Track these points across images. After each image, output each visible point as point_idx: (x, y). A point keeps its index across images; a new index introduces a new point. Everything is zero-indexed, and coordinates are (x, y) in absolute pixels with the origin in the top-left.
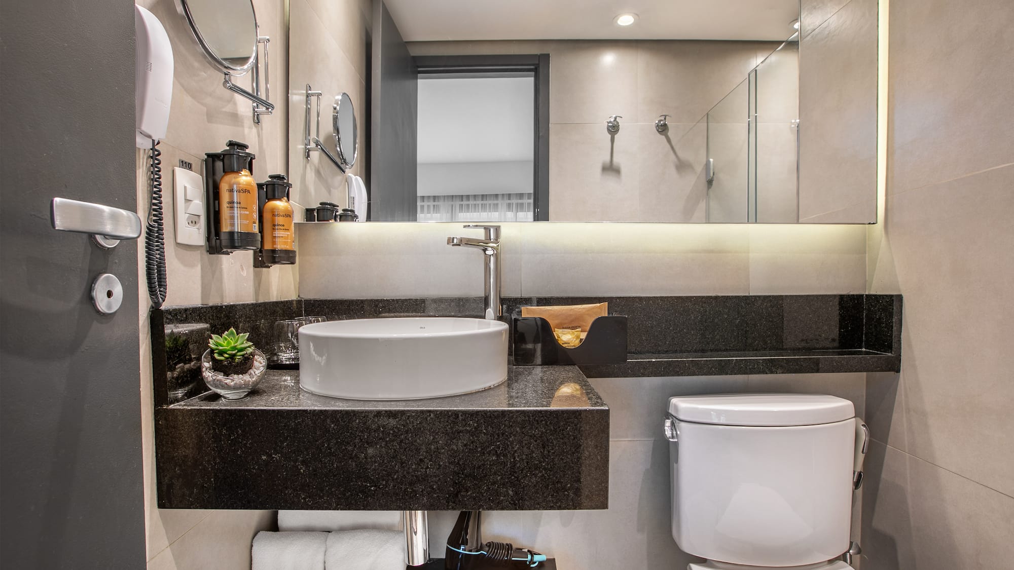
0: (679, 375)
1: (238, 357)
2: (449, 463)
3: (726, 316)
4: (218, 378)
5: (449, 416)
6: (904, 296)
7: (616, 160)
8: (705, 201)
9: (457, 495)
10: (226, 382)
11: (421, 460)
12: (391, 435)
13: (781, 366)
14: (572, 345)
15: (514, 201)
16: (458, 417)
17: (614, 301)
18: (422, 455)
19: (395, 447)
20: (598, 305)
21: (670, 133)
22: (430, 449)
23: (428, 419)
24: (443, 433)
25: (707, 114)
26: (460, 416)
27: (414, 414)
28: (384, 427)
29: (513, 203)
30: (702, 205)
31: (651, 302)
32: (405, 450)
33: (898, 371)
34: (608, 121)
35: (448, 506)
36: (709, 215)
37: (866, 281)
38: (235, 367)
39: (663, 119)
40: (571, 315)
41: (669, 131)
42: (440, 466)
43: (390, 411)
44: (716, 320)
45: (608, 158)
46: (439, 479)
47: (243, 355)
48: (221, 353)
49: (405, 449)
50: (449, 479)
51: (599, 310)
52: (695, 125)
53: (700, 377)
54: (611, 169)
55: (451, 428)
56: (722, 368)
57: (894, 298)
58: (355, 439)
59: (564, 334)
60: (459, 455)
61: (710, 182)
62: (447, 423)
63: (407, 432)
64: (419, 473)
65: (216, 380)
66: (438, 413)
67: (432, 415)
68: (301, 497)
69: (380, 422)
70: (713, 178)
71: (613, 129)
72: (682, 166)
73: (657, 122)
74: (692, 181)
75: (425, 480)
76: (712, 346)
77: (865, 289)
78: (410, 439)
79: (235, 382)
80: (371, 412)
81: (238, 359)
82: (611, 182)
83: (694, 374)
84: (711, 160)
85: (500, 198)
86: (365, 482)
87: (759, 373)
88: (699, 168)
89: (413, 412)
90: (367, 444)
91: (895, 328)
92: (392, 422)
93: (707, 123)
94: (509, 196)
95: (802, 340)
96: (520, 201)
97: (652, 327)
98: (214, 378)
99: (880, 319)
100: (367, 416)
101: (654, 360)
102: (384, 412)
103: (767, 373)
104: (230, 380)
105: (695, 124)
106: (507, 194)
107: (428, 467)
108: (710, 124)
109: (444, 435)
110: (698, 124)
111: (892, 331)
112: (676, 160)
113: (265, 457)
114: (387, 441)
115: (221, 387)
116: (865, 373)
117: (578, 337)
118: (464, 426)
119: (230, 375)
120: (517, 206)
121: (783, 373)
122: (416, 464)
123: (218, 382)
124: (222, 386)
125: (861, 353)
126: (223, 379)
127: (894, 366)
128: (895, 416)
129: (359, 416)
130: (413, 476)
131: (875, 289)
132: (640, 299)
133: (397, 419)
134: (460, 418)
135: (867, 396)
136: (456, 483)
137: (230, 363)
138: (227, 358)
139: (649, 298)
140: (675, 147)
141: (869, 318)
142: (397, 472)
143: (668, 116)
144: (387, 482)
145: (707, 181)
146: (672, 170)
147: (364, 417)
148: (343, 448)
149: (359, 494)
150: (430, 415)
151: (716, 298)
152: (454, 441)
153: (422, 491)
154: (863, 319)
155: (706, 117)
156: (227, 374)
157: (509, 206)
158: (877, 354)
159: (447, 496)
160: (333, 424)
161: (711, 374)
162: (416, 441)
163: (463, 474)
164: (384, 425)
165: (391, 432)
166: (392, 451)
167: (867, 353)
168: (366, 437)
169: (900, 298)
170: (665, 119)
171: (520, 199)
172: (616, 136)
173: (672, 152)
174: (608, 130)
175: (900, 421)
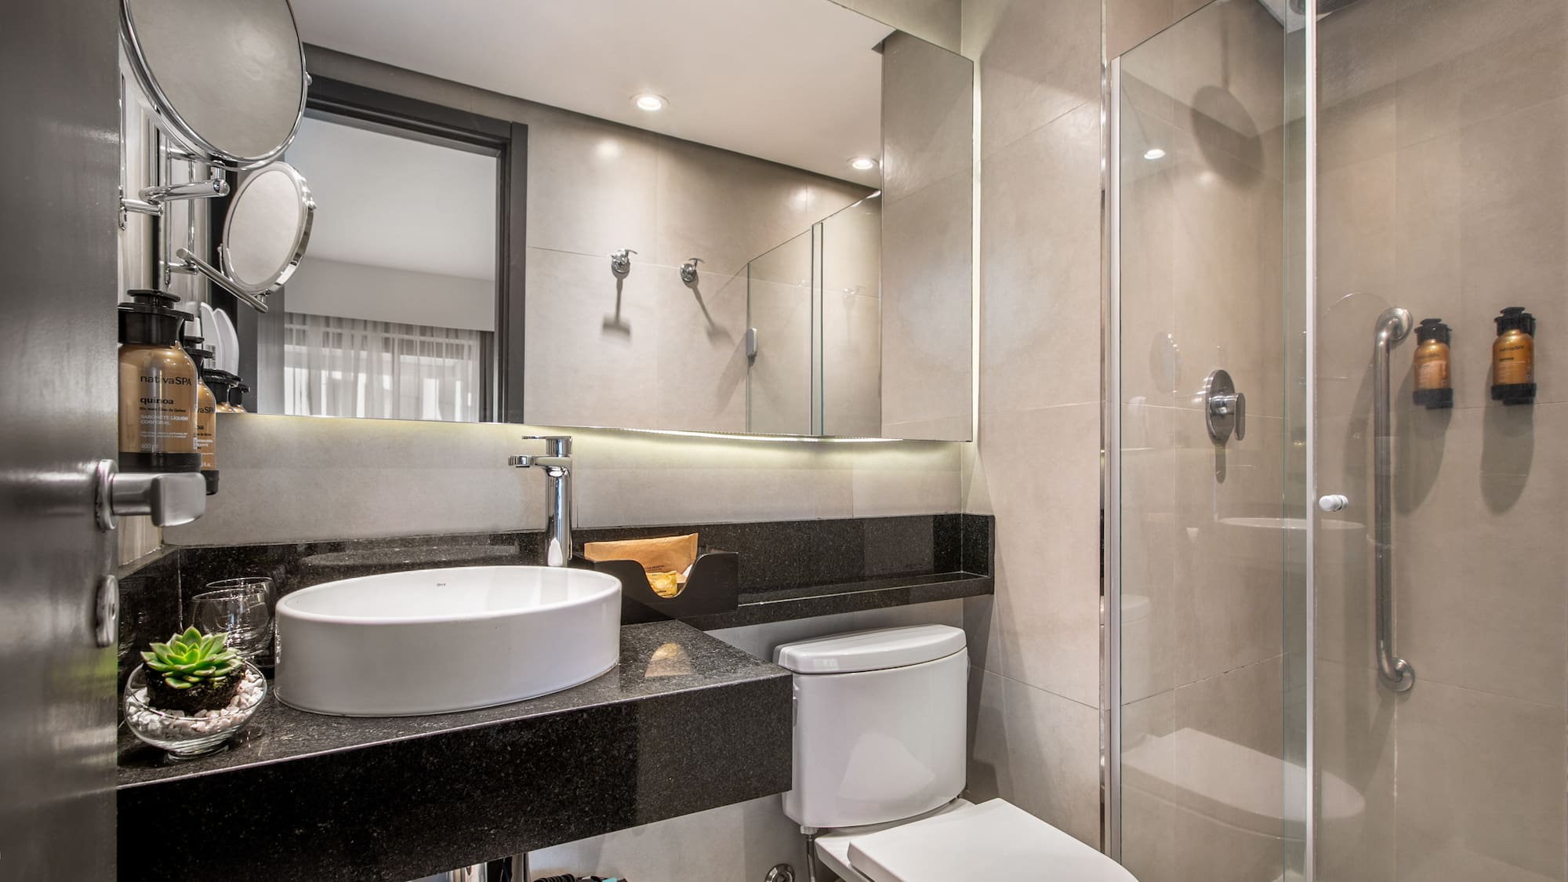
0: (790, 619)
1: (217, 679)
2: (608, 776)
3: (831, 543)
4: (178, 722)
5: (609, 713)
6: (996, 517)
7: (625, 315)
8: (745, 382)
9: (617, 813)
10: (194, 726)
11: (568, 781)
12: (524, 754)
13: (896, 598)
14: (670, 593)
15: (396, 336)
16: (621, 712)
17: (703, 529)
18: (570, 773)
19: (530, 771)
20: (687, 536)
21: (701, 286)
22: (582, 762)
23: (579, 721)
24: (600, 737)
25: (748, 264)
26: (623, 709)
27: (558, 719)
28: (513, 744)
29: (394, 339)
30: (742, 386)
31: (747, 529)
32: (545, 771)
33: (993, 593)
34: (614, 255)
35: (604, 828)
36: (750, 401)
37: (961, 499)
38: (212, 696)
39: (693, 264)
40: (652, 551)
41: (700, 283)
42: (594, 781)
43: (524, 721)
44: (821, 549)
45: (612, 312)
46: (594, 798)
47: (227, 674)
48: (180, 676)
49: (545, 769)
50: (606, 796)
51: (687, 544)
52: (733, 278)
53: (814, 618)
54: (616, 326)
55: (612, 728)
56: (837, 606)
57: (989, 520)
58: (468, 772)
59: (655, 579)
60: (621, 762)
61: (752, 358)
62: (606, 723)
63: (548, 746)
64: (565, 797)
65: (171, 727)
66: (593, 711)
67: (585, 716)
68: (373, 871)
69: (507, 739)
70: (756, 352)
71: (621, 268)
72: (716, 333)
73: (683, 266)
74: (728, 354)
75: (573, 804)
76: (816, 579)
77: (960, 507)
78: (552, 754)
79: (212, 724)
80: (493, 726)
81: (218, 681)
82: (615, 345)
83: (807, 616)
84: (755, 330)
85: (370, 327)
86: (480, 826)
87: (875, 607)
88: (738, 338)
89: (557, 716)
90: (486, 776)
91: (990, 550)
92: (526, 735)
93: (748, 277)
94: (387, 326)
95: (907, 566)
96: (407, 337)
97: (748, 561)
98: (167, 723)
99: (976, 540)
100: (488, 734)
101: (762, 603)
102: (513, 724)
103: (882, 607)
104: (203, 723)
105: (732, 276)
106: (381, 323)
107: (577, 787)
108: (751, 279)
109: (600, 739)
110: (737, 277)
111: (987, 552)
112: (707, 323)
113: (301, 831)
114: (517, 765)
115: (181, 737)
116: (962, 599)
117: (673, 582)
118: (629, 722)
119: (197, 711)
120: (402, 346)
121: (897, 605)
122: (560, 787)
123: (176, 729)
124: (183, 735)
125: (958, 577)
126: (189, 723)
127: (989, 589)
128: (991, 638)
129: (474, 737)
130: (555, 802)
131: (972, 508)
132: (735, 526)
133: (534, 731)
134: (624, 712)
135: (964, 620)
136: (617, 799)
137: (203, 691)
138: (194, 684)
139: (744, 526)
140: (706, 307)
141: (966, 540)
142: (532, 801)
143: (699, 260)
144: (515, 819)
145: (749, 357)
146: (703, 337)
147: (483, 736)
148: (448, 788)
149: (471, 844)
150: (582, 715)
151: (820, 522)
152: (615, 745)
153: (568, 819)
154: (960, 540)
155: (746, 269)
156: (191, 712)
157: (387, 344)
158: (977, 577)
159: (604, 816)
160: (431, 756)
161: (825, 614)
162: (561, 755)
163: (626, 785)
164: (513, 742)
165: (524, 750)
166: (525, 776)
167: (967, 577)
168: (484, 765)
169: (993, 517)
170: (696, 264)
171: (407, 334)
172: (624, 280)
173: (702, 313)
174: (614, 269)
175: (995, 642)
